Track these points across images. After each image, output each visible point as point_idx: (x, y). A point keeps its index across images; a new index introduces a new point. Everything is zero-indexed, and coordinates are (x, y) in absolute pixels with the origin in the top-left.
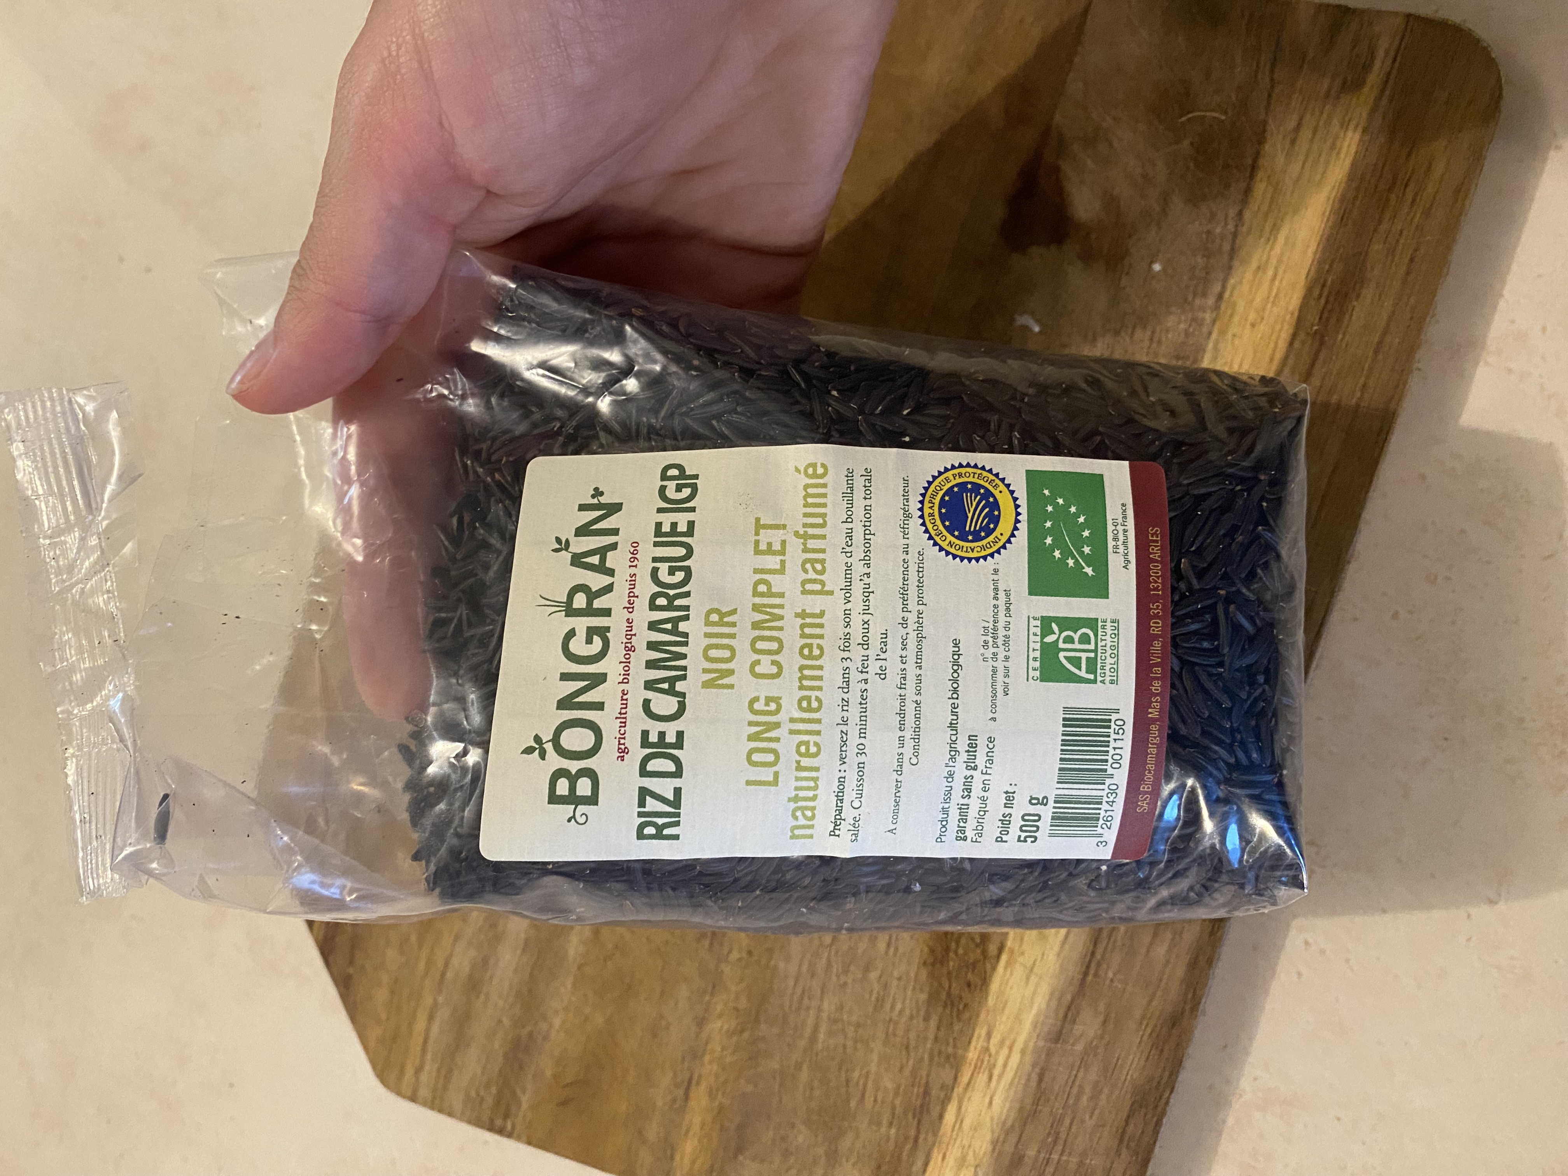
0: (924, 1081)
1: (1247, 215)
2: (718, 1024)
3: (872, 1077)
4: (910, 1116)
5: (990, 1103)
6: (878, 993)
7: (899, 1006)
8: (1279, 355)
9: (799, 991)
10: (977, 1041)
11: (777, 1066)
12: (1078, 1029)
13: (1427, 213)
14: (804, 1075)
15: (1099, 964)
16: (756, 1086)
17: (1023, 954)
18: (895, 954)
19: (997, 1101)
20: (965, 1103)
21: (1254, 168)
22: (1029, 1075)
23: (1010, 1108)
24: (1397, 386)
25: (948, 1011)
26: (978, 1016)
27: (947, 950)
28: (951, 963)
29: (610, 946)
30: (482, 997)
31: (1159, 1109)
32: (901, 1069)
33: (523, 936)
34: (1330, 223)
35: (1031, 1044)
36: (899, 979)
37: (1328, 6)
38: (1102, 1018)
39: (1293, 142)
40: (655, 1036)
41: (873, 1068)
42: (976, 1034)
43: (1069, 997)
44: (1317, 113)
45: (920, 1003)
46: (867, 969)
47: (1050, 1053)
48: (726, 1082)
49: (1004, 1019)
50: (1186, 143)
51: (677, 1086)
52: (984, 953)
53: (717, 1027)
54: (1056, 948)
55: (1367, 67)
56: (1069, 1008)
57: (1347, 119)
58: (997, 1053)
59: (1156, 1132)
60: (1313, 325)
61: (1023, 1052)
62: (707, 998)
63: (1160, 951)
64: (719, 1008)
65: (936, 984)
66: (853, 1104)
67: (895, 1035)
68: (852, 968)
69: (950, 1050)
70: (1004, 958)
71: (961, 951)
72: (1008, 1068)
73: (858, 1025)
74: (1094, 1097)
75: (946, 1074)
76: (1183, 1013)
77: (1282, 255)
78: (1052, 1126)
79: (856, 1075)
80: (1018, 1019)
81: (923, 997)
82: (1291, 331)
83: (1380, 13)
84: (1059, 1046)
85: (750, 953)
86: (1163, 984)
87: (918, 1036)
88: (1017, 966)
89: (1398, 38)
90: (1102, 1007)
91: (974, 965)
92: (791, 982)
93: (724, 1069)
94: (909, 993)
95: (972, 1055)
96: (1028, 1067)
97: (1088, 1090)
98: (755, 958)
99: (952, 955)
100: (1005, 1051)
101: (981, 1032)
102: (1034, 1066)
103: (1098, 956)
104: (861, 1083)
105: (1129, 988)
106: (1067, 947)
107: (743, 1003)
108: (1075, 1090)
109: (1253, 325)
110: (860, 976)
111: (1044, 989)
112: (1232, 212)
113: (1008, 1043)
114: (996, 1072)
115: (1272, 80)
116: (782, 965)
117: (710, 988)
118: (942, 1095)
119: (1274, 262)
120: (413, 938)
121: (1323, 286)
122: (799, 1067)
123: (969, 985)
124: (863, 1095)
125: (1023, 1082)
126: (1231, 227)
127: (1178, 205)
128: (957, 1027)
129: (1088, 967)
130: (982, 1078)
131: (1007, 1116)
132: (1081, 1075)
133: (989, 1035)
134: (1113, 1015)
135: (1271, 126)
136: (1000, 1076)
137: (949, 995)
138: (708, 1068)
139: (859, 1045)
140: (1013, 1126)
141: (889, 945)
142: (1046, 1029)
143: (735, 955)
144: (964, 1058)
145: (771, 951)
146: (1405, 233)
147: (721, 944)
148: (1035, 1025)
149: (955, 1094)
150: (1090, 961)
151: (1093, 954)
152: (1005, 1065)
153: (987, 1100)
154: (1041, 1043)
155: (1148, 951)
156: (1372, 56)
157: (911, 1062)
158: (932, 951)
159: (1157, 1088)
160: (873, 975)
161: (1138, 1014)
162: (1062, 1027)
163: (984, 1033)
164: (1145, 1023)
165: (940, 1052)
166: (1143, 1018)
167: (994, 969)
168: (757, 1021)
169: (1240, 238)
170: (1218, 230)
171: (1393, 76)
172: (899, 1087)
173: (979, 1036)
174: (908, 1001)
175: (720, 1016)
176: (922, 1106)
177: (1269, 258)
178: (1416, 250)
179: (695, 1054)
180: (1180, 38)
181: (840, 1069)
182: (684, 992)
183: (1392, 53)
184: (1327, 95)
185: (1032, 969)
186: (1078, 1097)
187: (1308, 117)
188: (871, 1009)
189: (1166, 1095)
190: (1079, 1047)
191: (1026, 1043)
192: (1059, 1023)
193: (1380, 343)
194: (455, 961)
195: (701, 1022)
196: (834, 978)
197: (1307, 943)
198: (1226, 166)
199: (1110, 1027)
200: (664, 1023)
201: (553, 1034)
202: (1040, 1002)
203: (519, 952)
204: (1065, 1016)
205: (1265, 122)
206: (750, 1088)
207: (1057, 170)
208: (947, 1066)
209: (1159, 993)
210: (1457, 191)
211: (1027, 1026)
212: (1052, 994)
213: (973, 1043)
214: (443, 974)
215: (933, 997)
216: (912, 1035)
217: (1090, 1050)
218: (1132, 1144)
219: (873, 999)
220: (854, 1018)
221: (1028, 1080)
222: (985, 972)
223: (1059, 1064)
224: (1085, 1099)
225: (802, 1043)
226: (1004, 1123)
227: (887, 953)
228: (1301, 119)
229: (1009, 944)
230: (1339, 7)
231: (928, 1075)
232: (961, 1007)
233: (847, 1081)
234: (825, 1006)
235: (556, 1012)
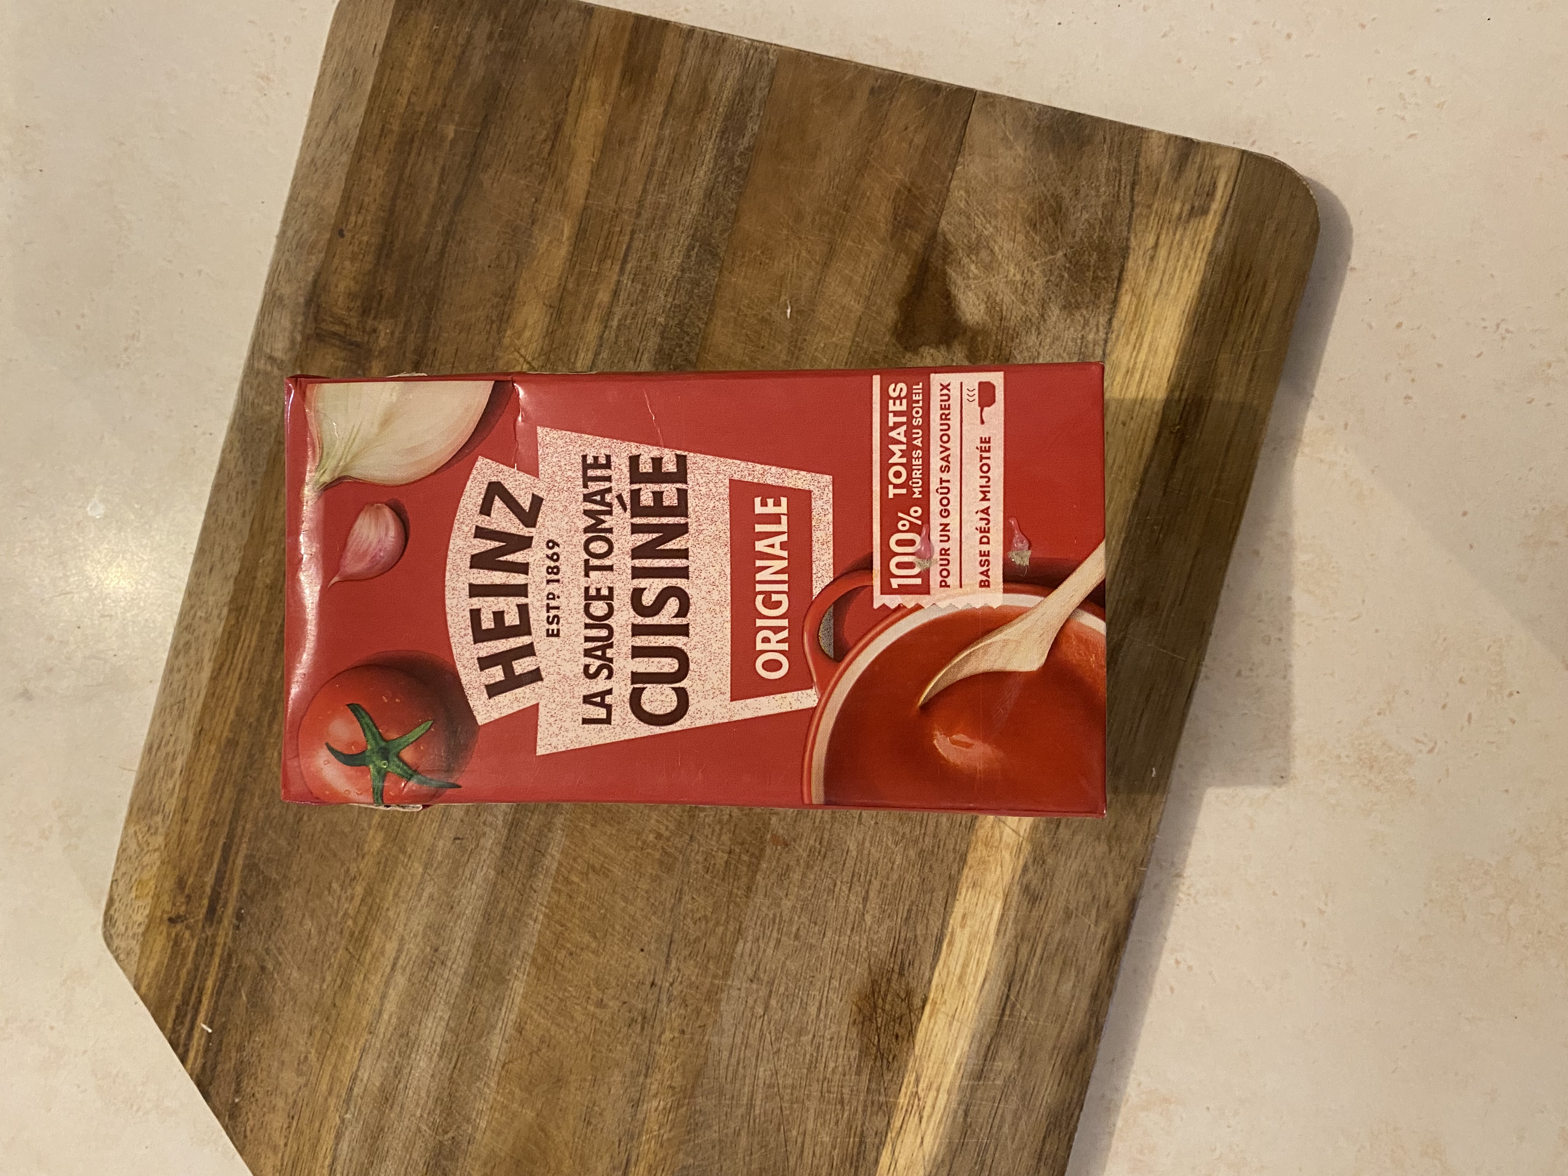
0: (858, 1132)
1: (1115, 323)
2: (655, 1104)
3: (809, 1132)
4: (848, 1165)
5: (922, 1142)
6: (812, 1055)
7: (832, 1065)
8: (1147, 450)
9: (734, 1061)
10: (907, 1088)
11: (716, 1136)
12: (998, 1064)
13: (1263, 328)
14: (743, 1140)
15: (1014, 1006)
16: (695, 1157)
17: (945, 1003)
18: (826, 1016)
19: (928, 1140)
20: (898, 1146)
21: (1120, 280)
22: (956, 1112)
23: (940, 1144)
24: (1245, 480)
25: (878, 1064)
26: (906, 1066)
27: (875, 1006)
28: (879, 1020)
29: (535, 1041)
30: (397, 1108)
31: (1071, 1126)
32: (837, 1123)
33: (438, 1040)
34: (1186, 334)
35: (957, 1084)
36: (831, 1039)
37: (1176, 137)
38: (1018, 1053)
39: (1152, 258)
40: (589, 1123)
41: (810, 1125)
42: (906, 1081)
43: (988, 1038)
44: (1171, 234)
45: (852, 1059)
46: (800, 1033)
47: (974, 1089)
48: (665, 1159)
49: (931, 1064)
50: (1060, 254)
51: (614, 1169)
52: (909, 1006)
53: (653, 1106)
54: (975, 994)
55: (1211, 195)
56: (989, 1047)
57: (1196, 240)
58: (926, 1096)
59: (1069, 1147)
60: (1174, 425)
61: (949, 1092)
62: (641, 1079)
63: (1066, 987)
64: (654, 1087)
65: (865, 1040)
66: (792, 1163)
67: (829, 1092)
68: (785, 1035)
69: (882, 1099)
70: (928, 1008)
71: (887, 1007)
72: (936, 1109)
73: (793, 1087)
74: (1015, 1124)
75: (879, 1122)
76: (1088, 1040)
77: (1146, 361)
78: (978, 1155)
79: (794, 1133)
80: (944, 1063)
81: (855, 1053)
82: (1157, 430)
83: (1219, 147)
84: (981, 1083)
85: (683, 1032)
86: (1069, 1017)
87: (852, 1091)
88: (941, 1015)
89: (1235, 171)
90: (1018, 1042)
91: (901, 1018)
92: (726, 1054)
93: (662, 1146)
94: (841, 1052)
95: (903, 1100)
96: (954, 1105)
97: (1009, 1118)
98: (687, 1036)
99: (879, 1011)
100: (933, 1093)
101: (910, 1078)
102: (960, 1103)
103: (1012, 997)
104: (800, 1140)
105: (1041, 1023)
106: (984, 993)
107: (678, 1081)
108: (997, 1122)
109: (1124, 424)
110: (792, 1041)
111: (966, 1032)
112: (1103, 320)
113: (935, 1086)
114: (926, 1114)
115: (1132, 200)
116: (715, 1039)
117: (644, 1072)
118: (877, 1141)
119: (1140, 366)
120: (313, 1056)
121: (1182, 390)
122: (737, 1133)
123: (897, 1037)
124: (802, 1152)
125: (950, 1120)
126: (1102, 335)
127: (1054, 312)
128: (887, 1077)
129: (1004, 1010)
130: (913, 1120)
131: (938, 1151)
132: (1001, 1105)
133: (917, 1081)
134: (1028, 1049)
135: (1133, 243)
136: (930, 1117)
137: (878, 1049)
138: (647, 1147)
139: (795, 1106)
140: (943, 1161)
141: (819, 1009)
142: (969, 1069)
143: (668, 1035)
144: (895, 1104)
145: (703, 1027)
146: (1247, 344)
147: (653, 1027)
148: (959, 1065)
149: (889, 1139)
150: (1005, 1004)
151: (1008, 997)
152: (934, 1107)
153: (919, 1140)
154: (965, 1083)
155: (1056, 989)
156: (1214, 185)
157: (846, 1115)
158: (860, 1010)
159: (1069, 1108)
160: (806, 1039)
161: (1049, 1045)
162: (984, 1065)
163: (913, 1079)
164: (1056, 1052)
165: (873, 1103)
166: (1054, 1047)
167: (919, 1020)
168: (692, 1096)
169: (1110, 344)
170: (1091, 337)
171: (1232, 205)
172: (836, 1138)
173: (909, 1083)
174: (840, 1060)
175: (655, 1096)
176: (859, 1153)
177: (1135, 363)
178: (1256, 360)
179: (632, 1136)
180: (1051, 157)
181: (779, 1130)
182: (617, 1077)
183: (1231, 184)
184: (1180, 219)
185: (954, 1017)
186: (1000, 1128)
187: (1163, 237)
188: (805, 1071)
189: (1077, 1113)
190: (999, 1082)
191: (952, 1084)
192: (981, 1062)
193: (1230, 442)
194: (364, 1075)
195: (636, 1104)
196: (768, 1046)
197: (1177, 962)
198: (1095, 278)
199: (1026, 1059)
200: (596, 1108)
201: (478, 1136)
202: (963, 1045)
203: (435, 1058)
204: (986, 1056)
205: (1128, 239)
206: (691, 1161)
207: (945, 273)
208: (880, 1113)
209: (1067, 1025)
210: (1287, 311)
211: (953, 1067)
212: (973, 1037)
213: (903, 1089)
214: (351, 1089)
215: (864, 1052)
216: (846, 1091)
217: (1009, 1081)
218: (1050, 1161)
219: (807, 1061)
220: (789, 1081)
221: (955, 1118)
222: (911, 1024)
223: (982, 1100)
224: (1006, 1129)
225: (741, 1111)
226: (935, 1160)
227: (818, 1016)
228: (1158, 238)
229: (932, 996)
230: (1186, 139)
231: (863, 1124)
232: (890, 1060)
233: (786, 1141)
234: (761, 1074)
235: (480, 1113)
